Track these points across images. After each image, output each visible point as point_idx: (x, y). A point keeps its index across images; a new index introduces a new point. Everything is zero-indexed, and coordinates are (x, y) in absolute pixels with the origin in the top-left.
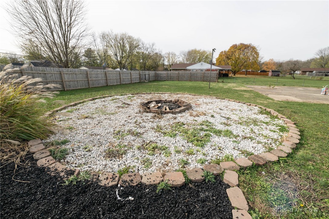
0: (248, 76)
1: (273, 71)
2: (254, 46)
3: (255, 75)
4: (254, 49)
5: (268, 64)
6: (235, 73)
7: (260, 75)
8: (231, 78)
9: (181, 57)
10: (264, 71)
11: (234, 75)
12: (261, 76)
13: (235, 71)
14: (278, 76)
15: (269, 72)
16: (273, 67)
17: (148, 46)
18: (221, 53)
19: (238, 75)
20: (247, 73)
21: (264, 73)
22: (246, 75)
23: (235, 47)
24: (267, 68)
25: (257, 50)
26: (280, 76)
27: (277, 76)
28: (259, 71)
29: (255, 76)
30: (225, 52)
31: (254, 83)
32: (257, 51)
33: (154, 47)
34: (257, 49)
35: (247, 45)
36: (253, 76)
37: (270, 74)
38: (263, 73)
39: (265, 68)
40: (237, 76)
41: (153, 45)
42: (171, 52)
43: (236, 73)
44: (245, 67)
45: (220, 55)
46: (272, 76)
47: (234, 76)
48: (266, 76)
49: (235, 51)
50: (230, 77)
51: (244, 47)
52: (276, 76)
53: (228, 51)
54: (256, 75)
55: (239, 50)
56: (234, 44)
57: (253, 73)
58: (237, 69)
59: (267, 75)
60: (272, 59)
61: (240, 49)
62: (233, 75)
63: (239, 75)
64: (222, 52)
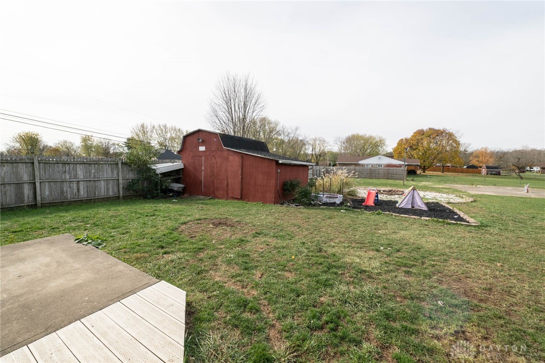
0: (447, 173)
1: (488, 167)
2: (451, 131)
3: (458, 172)
4: (451, 136)
5: (480, 155)
6: (424, 169)
7: (467, 172)
8: (420, 176)
9: (336, 145)
10: (473, 167)
11: (424, 172)
12: (468, 174)
13: (424, 167)
14: (499, 174)
15: (481, 167)
16: (490, 160)
17: (290, 131)
18: (400, 141)
19: (429, 172)
20: (444, 169)
21: (473, 169)
22: (443, 172)
23: (421, 133)
24: (478, 161)
25: (456, 137)
26: (501, 174)
27: (497, 175)
28: (465, 167)
29: (457, 174)
30: (406, 140)
31: (454, 182)
32: (457, 139)
33: (298, 132)
34: (456, 135)
35: (439, 130)
36: (455, 174)
37: (484, 171)
38: (471, 169)
39: (474, 161)
40: (427, 173)
41: (297, 129)
42: (318, 137)
43: (427, 168)
44: (440, 161)
45: (398, 144)
46: (487, 174)
47: (424, 174)
48: (477, 175)
49: (422, 139)
50: (418, 175)
51: (435, 134)
52: (494, 174)
53: (412, 139)
54: (461, 172)
55: (427, 137)
56: (420, 129)
57: (454, 169)
58: (427, 164)
59: (480, 172)
60: (486, 148)
61: (429, 136)
62: (422, 172)
63: (432, 172)
64: (402, 140)
